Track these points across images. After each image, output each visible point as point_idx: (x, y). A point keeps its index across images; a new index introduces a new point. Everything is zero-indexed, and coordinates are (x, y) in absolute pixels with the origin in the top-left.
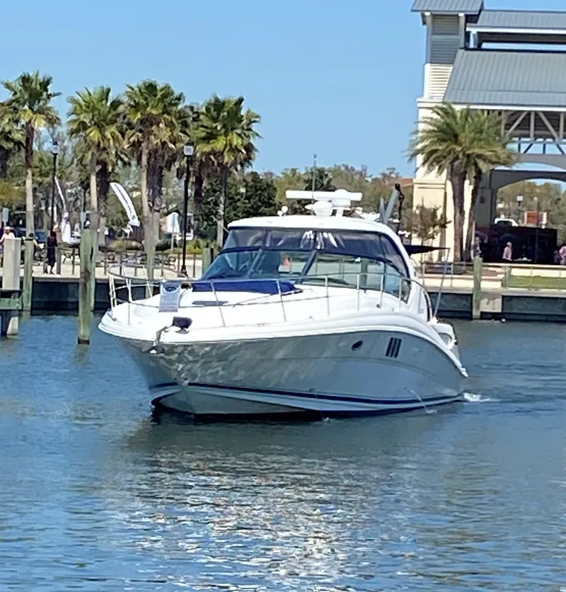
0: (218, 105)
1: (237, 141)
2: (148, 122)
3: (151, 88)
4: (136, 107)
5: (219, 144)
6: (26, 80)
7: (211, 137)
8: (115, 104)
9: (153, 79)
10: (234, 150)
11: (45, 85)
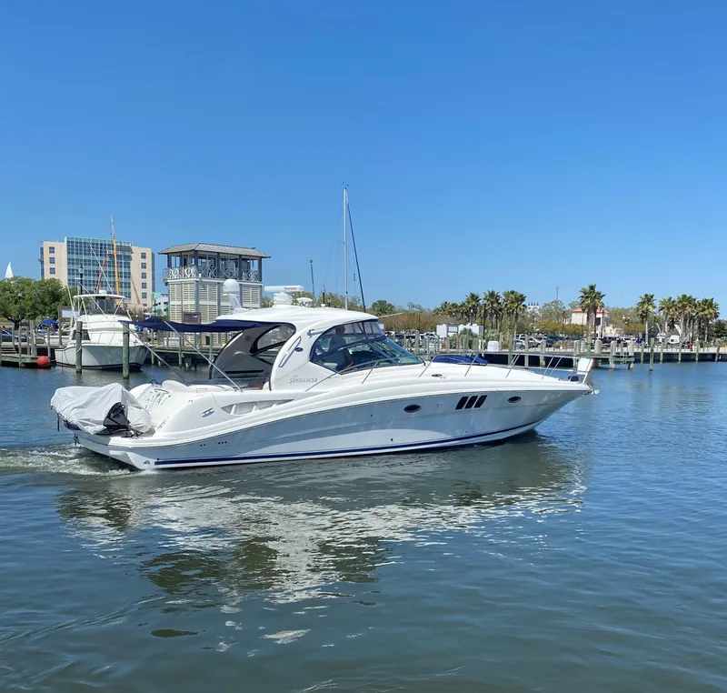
0: (706, 301)
1: (711, 311)
2: (684, 306)
3: (684, 296)
4: (680, 302)
5: (706, 312)
6: (646, 295)
7: (704, 310)
8: (674, 302)
9: (686, 293)
10: (711, 314)
11: (652, 297)
